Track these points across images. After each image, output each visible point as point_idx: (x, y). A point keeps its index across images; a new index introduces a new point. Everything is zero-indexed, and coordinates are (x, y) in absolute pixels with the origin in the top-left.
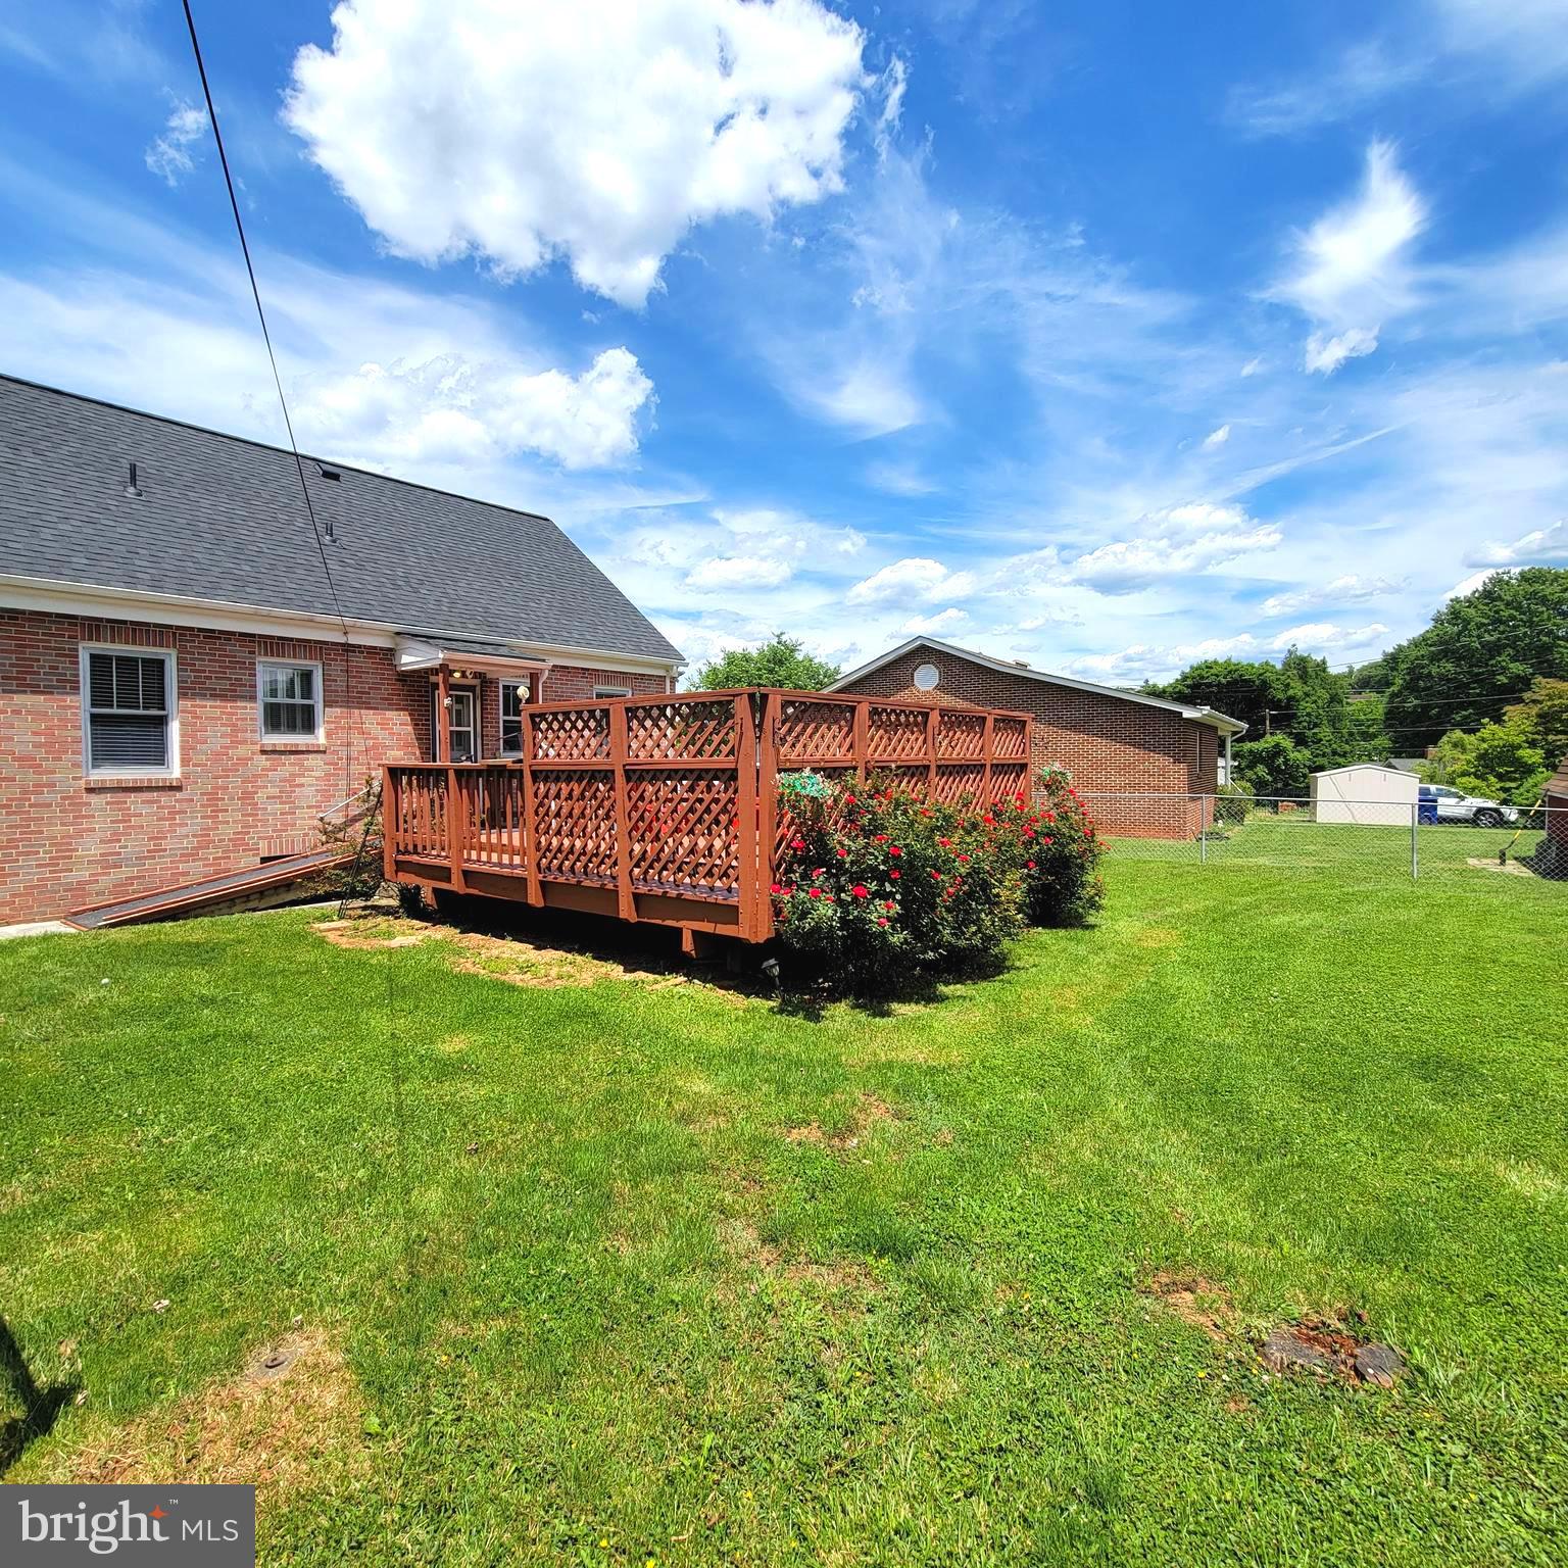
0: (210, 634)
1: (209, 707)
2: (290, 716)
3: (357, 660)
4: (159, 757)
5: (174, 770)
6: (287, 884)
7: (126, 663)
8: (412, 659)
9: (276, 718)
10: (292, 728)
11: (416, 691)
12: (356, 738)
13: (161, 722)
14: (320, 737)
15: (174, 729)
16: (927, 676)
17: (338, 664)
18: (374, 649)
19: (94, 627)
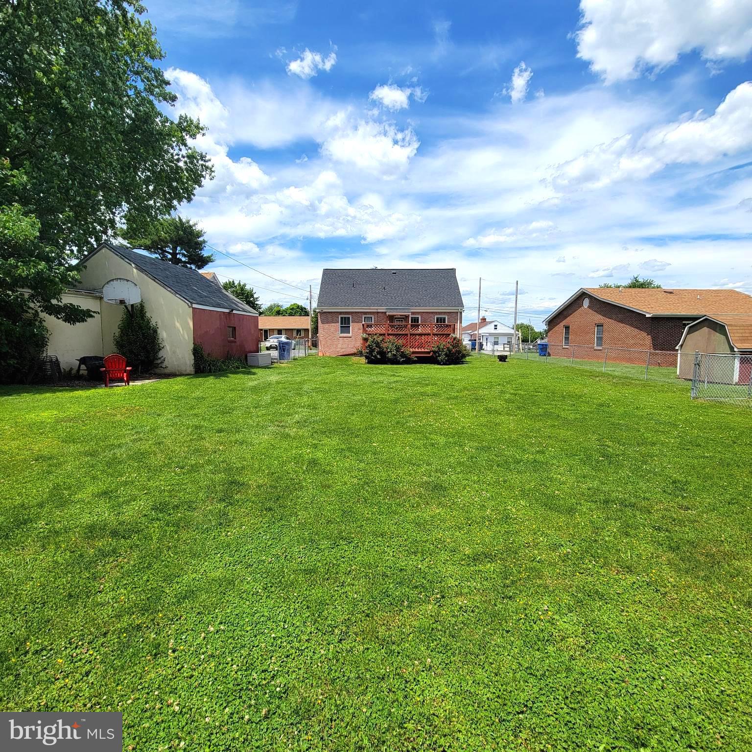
0: (356, 312)
3: (379, 314)
4: (349, 333)
5: (350, 335)
7: (345, 318)
8: (388, 314)
11: (390, 319)
15: (351, 327)
16: (586, 303)
17: (376, 316)
18: (382, 312)
19: (341, 313)
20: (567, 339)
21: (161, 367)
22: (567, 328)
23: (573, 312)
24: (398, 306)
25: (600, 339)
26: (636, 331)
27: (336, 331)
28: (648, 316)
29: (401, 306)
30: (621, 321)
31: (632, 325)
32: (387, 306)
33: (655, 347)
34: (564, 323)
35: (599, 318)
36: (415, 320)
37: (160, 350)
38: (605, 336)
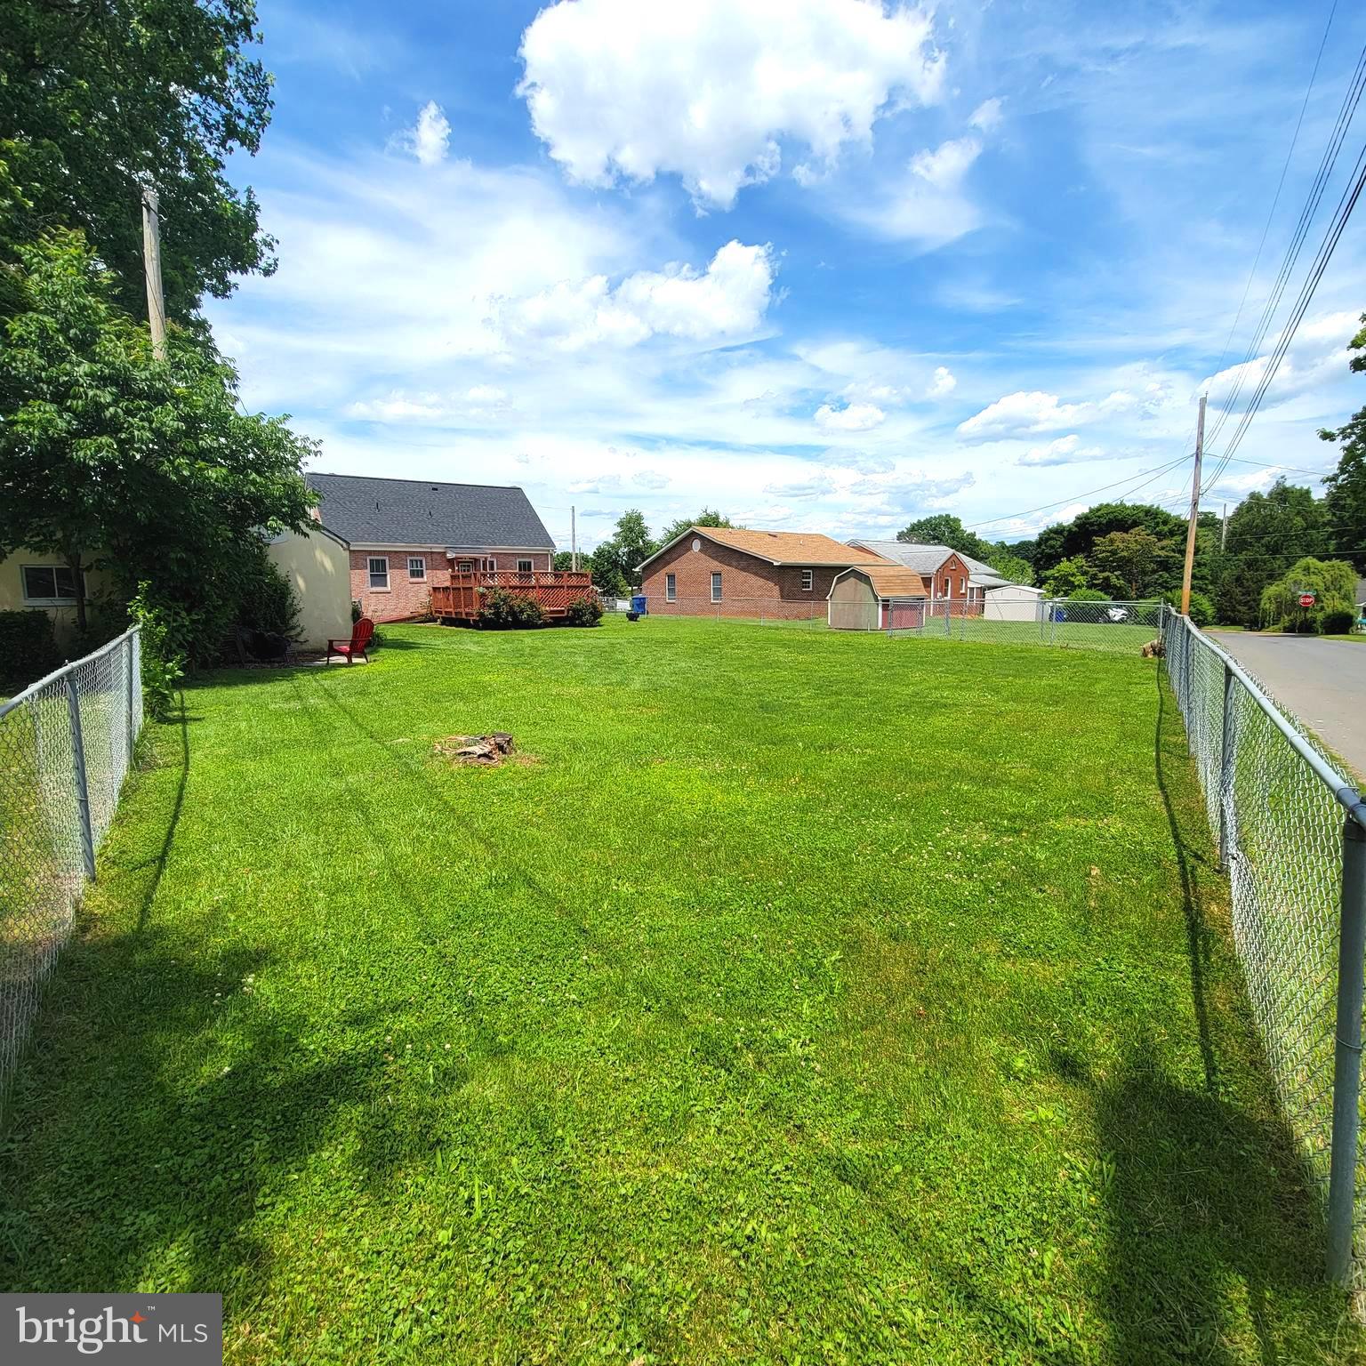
0: (396, 552)
1: (396, 571)
2: (417, 573)
3: (435, 556)
4: (386, 586)
5: (389, 589)
6: (414, 618)
7: (377, 561)
8: (450, 555)
9: (413, 574)
10: (418, 576)
11: (451, 563)
12: (435, 579)
13: (386, 575)
14: (425, 579)
15: (388, 577)
16: (696, 545)
17: (429, 558)
18: (439, 553)
19: (370, 553)
20: (672, 591)
21: (297, 641)
22: (671, 577)
23: (679, 556)
24: (463, 543)
25: (718, 591)
26: (761, 581)
27: (363, 582)
28: (775, 564)
29: (467, 543)
30: (743, 569)
31: (756, 574)
32: (447, 543)
33: (782, 597)
34: (667, 569)
35: (715, 565)
36: (525, 565)
37: (294, 614)
38: (725, 587)
